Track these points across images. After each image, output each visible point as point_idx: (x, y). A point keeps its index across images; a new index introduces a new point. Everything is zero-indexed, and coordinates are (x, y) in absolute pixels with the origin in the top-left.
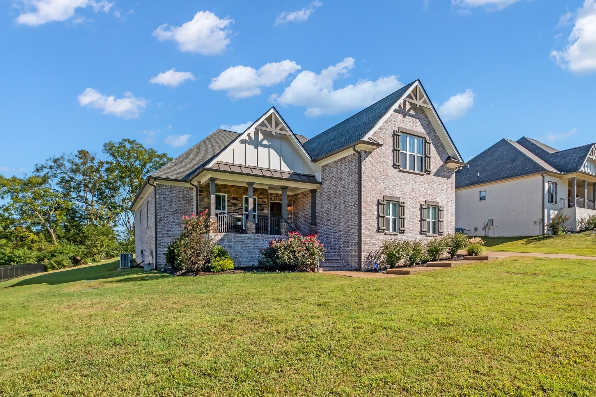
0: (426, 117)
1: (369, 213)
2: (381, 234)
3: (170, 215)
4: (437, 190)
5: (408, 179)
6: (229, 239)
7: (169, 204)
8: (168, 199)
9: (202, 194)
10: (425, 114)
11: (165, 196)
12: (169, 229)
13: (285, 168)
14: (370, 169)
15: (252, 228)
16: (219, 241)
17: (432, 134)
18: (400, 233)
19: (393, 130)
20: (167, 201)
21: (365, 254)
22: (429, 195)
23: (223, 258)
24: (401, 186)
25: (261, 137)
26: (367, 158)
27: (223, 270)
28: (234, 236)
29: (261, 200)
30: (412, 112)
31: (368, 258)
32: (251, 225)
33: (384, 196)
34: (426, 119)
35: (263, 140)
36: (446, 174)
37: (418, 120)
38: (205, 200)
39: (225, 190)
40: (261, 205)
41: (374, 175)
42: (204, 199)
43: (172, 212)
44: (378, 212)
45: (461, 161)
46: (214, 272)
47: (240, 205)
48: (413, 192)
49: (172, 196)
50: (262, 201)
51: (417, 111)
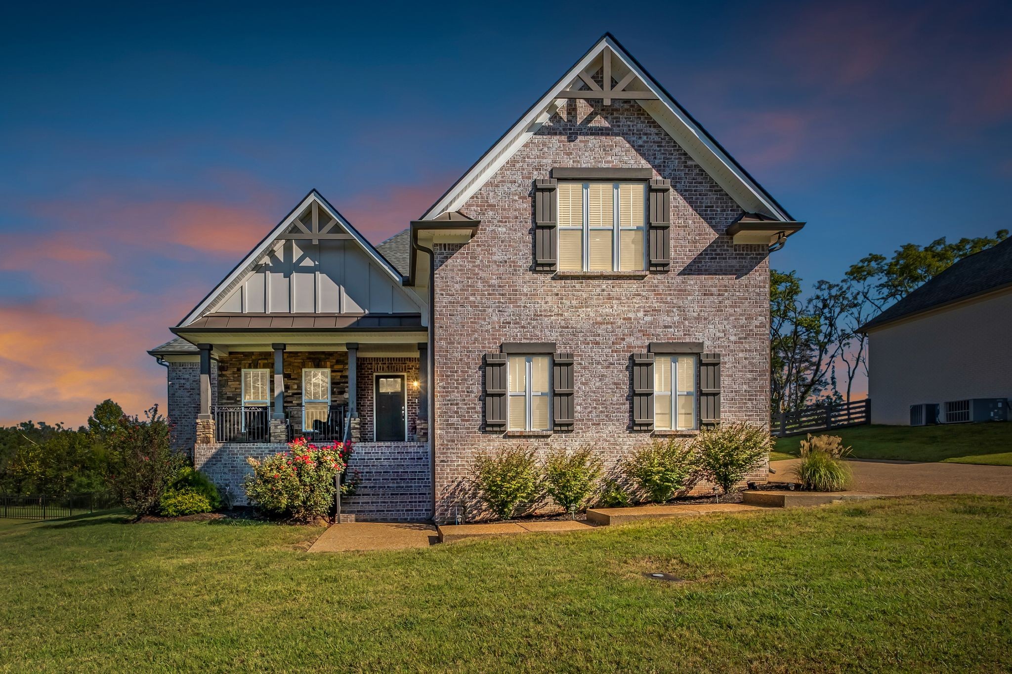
0: (653, 123)
1: (456, 388)
2: (494, 436)
3: (190, 413)
4: (694, 310)
5: (585, 295)
6: (232, 454)
7: (188, 394)
8: (188, 386)
9: (224, 373)
10: (649, 117)
11: (182, 381)
12: (188, 436)
13: (350, 307)
14: (458, 287)
15: (279, 431)
16: (212, 458)
17: (675, 162)
18: (556, 432)
19: (531, 181)
20: (186, 389)
21: (445, 484)
22: (666, 327)
23: (183, 490)
24: (562, 315)
25: (297, 253)
26: (450, 261)
27: (183, 513)
28: (240, 448)
29: (339, 374)
30: (599, 122)
31: (453, 494)
32: (276, 426)
33: (501, 346)
34: (654, 130)
35: (301, 259)
36: (734, 262)
37: (619, 139)
38: (230, 383)
39: (266, 361)
40: (338, 383)
41: (472, 298)
42: (227, 381)
43: (194, 407)
44: (484, 384)
45: (782, 220)
46: (166, 516)
47: (296, 387)
48: (604, 326)
49: (194, 381)
50: (341, 377)
51: (615, 115)
